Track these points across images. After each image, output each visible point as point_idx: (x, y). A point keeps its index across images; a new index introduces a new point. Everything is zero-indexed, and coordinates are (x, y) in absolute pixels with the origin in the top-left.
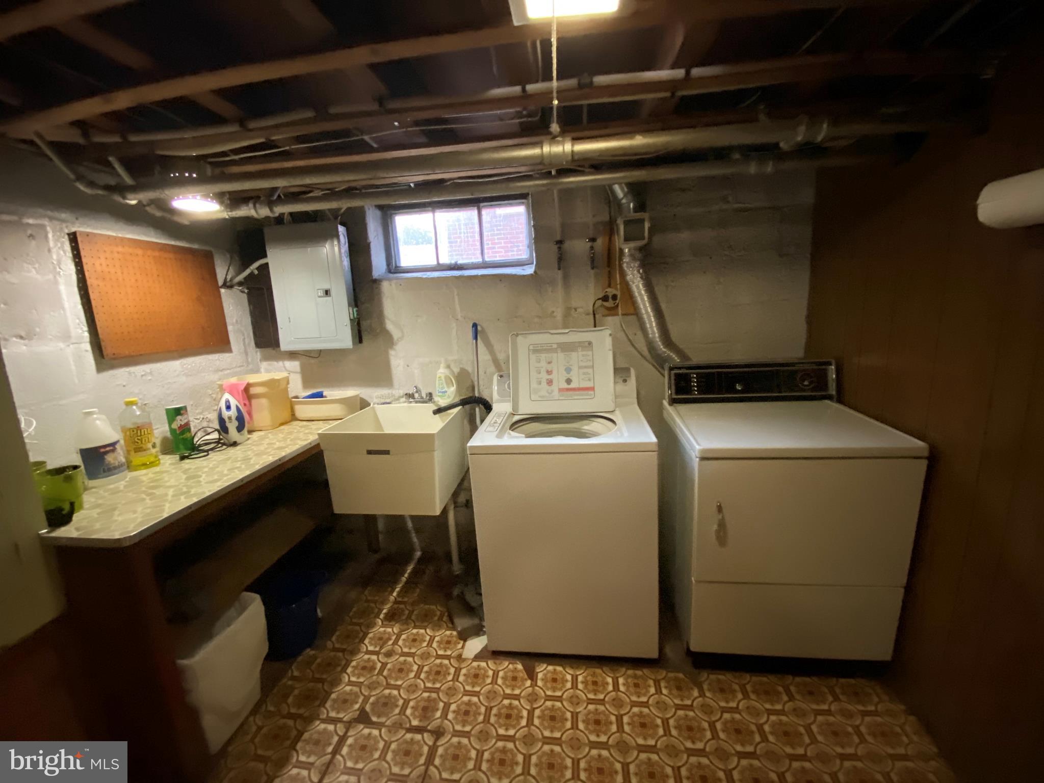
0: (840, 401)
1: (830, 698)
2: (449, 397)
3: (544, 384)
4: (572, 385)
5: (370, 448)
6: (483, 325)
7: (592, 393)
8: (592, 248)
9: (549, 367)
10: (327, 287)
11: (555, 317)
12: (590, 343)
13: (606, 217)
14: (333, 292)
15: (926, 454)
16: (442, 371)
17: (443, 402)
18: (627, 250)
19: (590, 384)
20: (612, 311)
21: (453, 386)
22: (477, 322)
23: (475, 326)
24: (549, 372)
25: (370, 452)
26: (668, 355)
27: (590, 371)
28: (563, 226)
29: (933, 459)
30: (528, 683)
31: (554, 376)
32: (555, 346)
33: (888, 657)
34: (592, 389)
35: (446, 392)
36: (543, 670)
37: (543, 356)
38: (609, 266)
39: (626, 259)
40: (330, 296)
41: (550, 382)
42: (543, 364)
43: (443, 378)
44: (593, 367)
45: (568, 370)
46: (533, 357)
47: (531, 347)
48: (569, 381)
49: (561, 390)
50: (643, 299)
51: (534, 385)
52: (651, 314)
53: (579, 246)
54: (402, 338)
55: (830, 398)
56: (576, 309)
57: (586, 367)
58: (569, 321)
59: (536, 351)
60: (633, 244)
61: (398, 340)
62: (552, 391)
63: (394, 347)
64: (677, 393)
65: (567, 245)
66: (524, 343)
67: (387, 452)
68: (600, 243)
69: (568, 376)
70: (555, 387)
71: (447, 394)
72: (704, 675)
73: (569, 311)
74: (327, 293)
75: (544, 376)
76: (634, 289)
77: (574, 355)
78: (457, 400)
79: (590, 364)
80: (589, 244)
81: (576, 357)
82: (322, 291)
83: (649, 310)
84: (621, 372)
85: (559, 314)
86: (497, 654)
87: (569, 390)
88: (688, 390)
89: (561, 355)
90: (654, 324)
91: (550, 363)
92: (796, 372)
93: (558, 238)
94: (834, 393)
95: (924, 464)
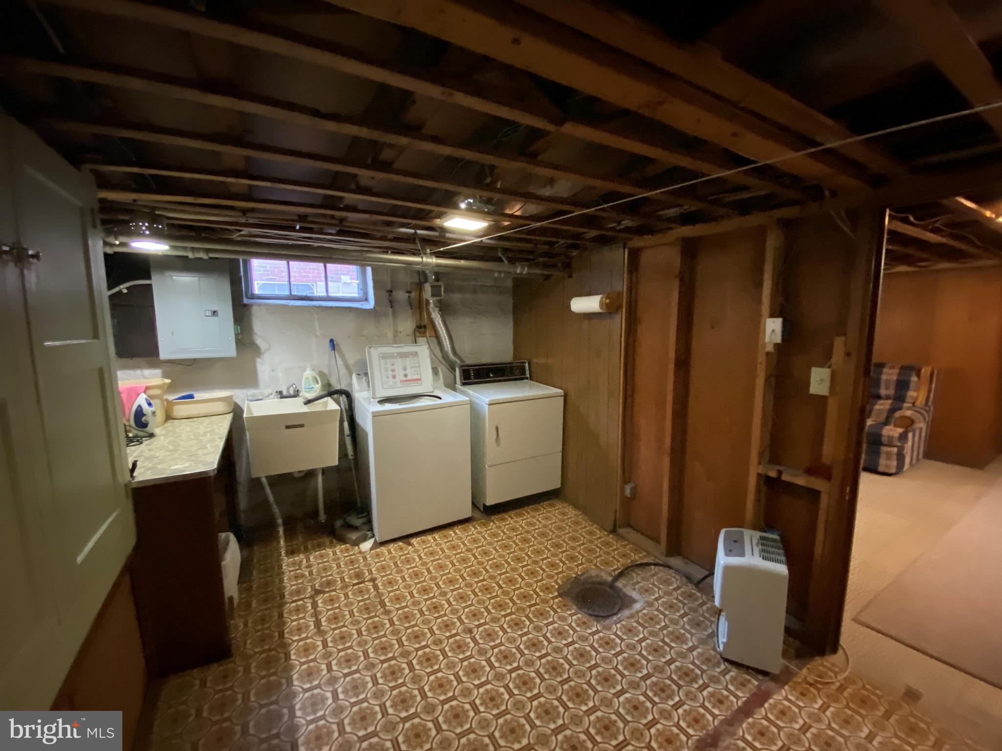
0: (531, 379)
1: (542, 509)
2: (315, 391)
3: (391, 378)
4: (409, 378)
5: (288, 424)
6: (337, 340)
7: (420, 382)
8: (409, 297)
9: (393, 367)
10: (215, 309)
11: (388, 336)
12: (416, 353)
13: (417, 280)
14: (220, 313)
15: (563, 394)
16: (309, 373)
17: (310, 396)
18: (431, 301)
19: (418, 377)
20: (423, 334)
21: (318, 383)
22: (333, 338)
23: (332, 341)
24: (393, 371)
25: (288, 427)
26: (455, 361)
27: (417, 369)
28: (392, 282)
29: (565, 397)
30: (410, 547)
31: (396, 373)
32: (395, 355)
33: (559, 486)
34: (420, 379)
35: (313, 388)
36: (414, 541)
37: (388, 361)
38: (420, 308)
39: (432, 305)
40: (217, 316)
41: (394, 377)
42: (389, 365)
43: (310, 378)
44: (419, 367)
45: (405, 369)
46: (382, 361)
47: (380, 355)
48: (406, 376)
49: (402, 381)
50: (441, 329)
51: (384, 379)
52: (447, 337)
53: (401, 295)
54: (268, 350)
55: (527, 378)
56: (400, 332)
57: (415, 367)
58: (396, 339)
59: (383, 358)
60: (435, 298)
61: (265, 351)
62: (396, 382)
63: (261, 356)
64: (465, 379)
65: (394, 293)
66: (376, 353)
67: (302, 426)
68: (413, 294)
69: (405, 373)
70: (398, 380)
71: (314, 389)
72: (493, 517)
73: (396, 334)
74: (215, 313)
75: (390, 373)
76: (437, 323)
77: (408, 359)
78: (325, 393)
79: (417, 365)
80: (407, 295)
81: (408, 362)
82: (210, 312)
83: (445, 335)
84: (435, 371)
85: (390, 334)
86: (383, 543)
87: (407, 381)
88: (469, 378)
89: (400, 360)
90: (448, 343)
91: (393, 365)
92: (514, 367)
93: (389, 289)
94: (528, 376)
95: (562, 398)
